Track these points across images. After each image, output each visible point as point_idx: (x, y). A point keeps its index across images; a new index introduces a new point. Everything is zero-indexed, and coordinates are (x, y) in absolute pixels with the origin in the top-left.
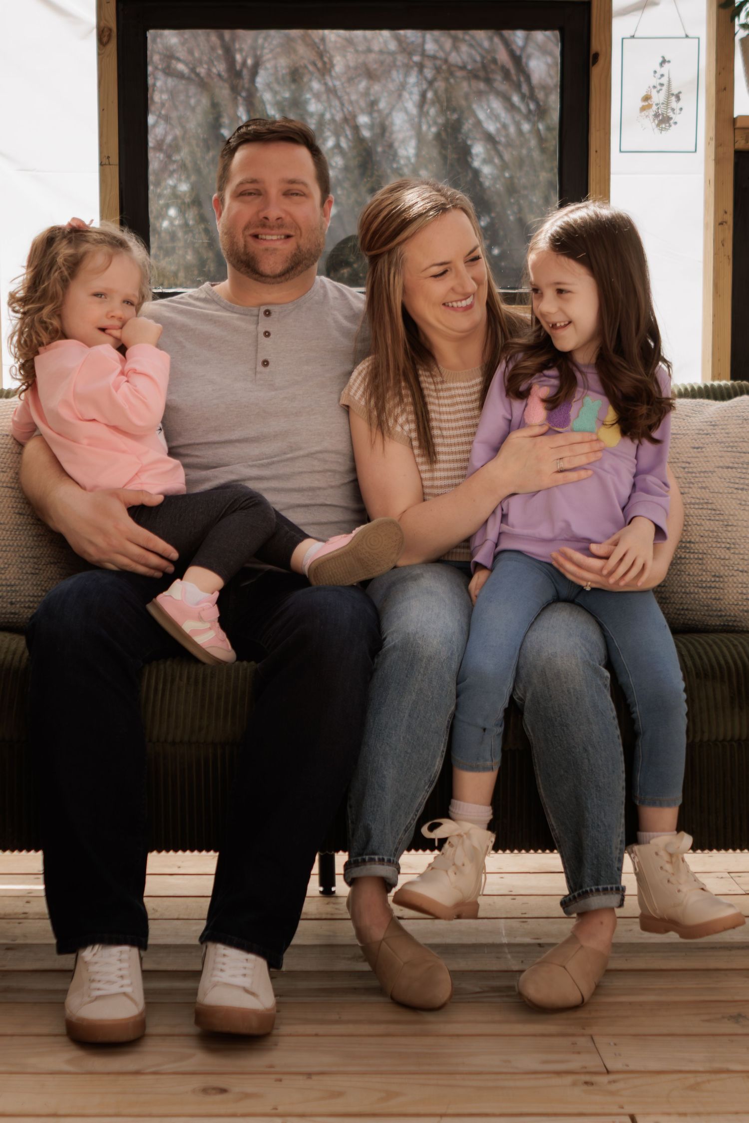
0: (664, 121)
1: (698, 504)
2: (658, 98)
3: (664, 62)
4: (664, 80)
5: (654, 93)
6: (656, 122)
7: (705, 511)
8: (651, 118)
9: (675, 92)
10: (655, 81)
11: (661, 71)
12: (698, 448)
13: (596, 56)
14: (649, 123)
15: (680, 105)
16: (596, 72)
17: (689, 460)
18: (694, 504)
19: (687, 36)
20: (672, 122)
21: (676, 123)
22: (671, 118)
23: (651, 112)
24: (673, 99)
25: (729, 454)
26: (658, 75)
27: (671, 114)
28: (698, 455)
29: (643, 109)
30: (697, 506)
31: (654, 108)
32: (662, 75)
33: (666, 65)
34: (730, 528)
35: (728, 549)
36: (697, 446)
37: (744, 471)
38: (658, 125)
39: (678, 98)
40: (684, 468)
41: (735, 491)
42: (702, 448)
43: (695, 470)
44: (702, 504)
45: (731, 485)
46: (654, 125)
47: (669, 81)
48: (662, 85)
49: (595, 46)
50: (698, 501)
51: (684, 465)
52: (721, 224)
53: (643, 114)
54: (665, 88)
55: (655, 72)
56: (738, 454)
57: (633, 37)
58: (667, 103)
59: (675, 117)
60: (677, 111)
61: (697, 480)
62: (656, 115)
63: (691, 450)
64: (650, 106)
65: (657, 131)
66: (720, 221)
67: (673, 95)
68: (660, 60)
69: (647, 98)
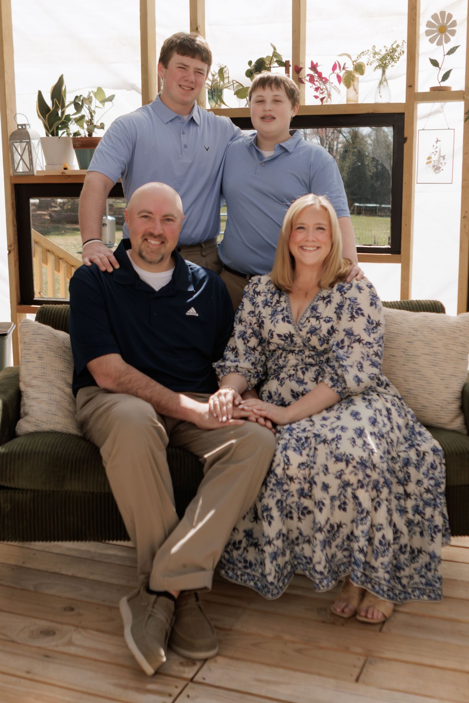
0: (437, 169)
1: (413, 371)
2: (435, 158)
3: (438, 141)
4: (438, 150)
5: (433, 156)
6: (434, 169)
7: (417, 375)
8: (431, 167)
9: (442, 155)
10: (434, 150)
11: (436, 145)
12: (410, 342)
13: (406, 139)
14: (431, 170)
15: (445, 161)
16: (406, 146)
17: (406, 348)
18: (411, 371)
19: (449, 129)
20: (441, 169)
21: (442, 170)
22: (440, 168)
23: (431, 165)
24: (442, 158)
25: (427, 347)
26: (435, 147)
27: (440, 166)
28: (411, 346)
29: (427, 163)
30: (413, 372)
31: (433, 162)
32: (437, 147)
33: (439, 143)
34: (430, 384)
35: (430, 394)
36: (410, 341)
37: (435, 356)
38: (434, 171)
39: (444, 158)
40: (404, 352)
41: (432, 366)
42: (412, 342)
43: (410, 354)
44: (416, 371)
45: (430, 363)
46: (433, 171)
47: (440, 150)
48: (436, 152)
49: (406, 134)
50: (413, 370)
51: (404, 351)
52: (464, 217)
53: (427, 165)
54: (438, 153)
55: (433, 146)
56: (432, 348)
57: (423, 130)
58: (439, 161)
59: (442, 167)
60: (443, 164)
61: (412, 359)
62: (434, 166)
63: (407, 343)
64: (430, 162)
65: (434, 173)
66: (463, 216)
67: (441, 156)
68: (436, 140)
69: (429, 158)
